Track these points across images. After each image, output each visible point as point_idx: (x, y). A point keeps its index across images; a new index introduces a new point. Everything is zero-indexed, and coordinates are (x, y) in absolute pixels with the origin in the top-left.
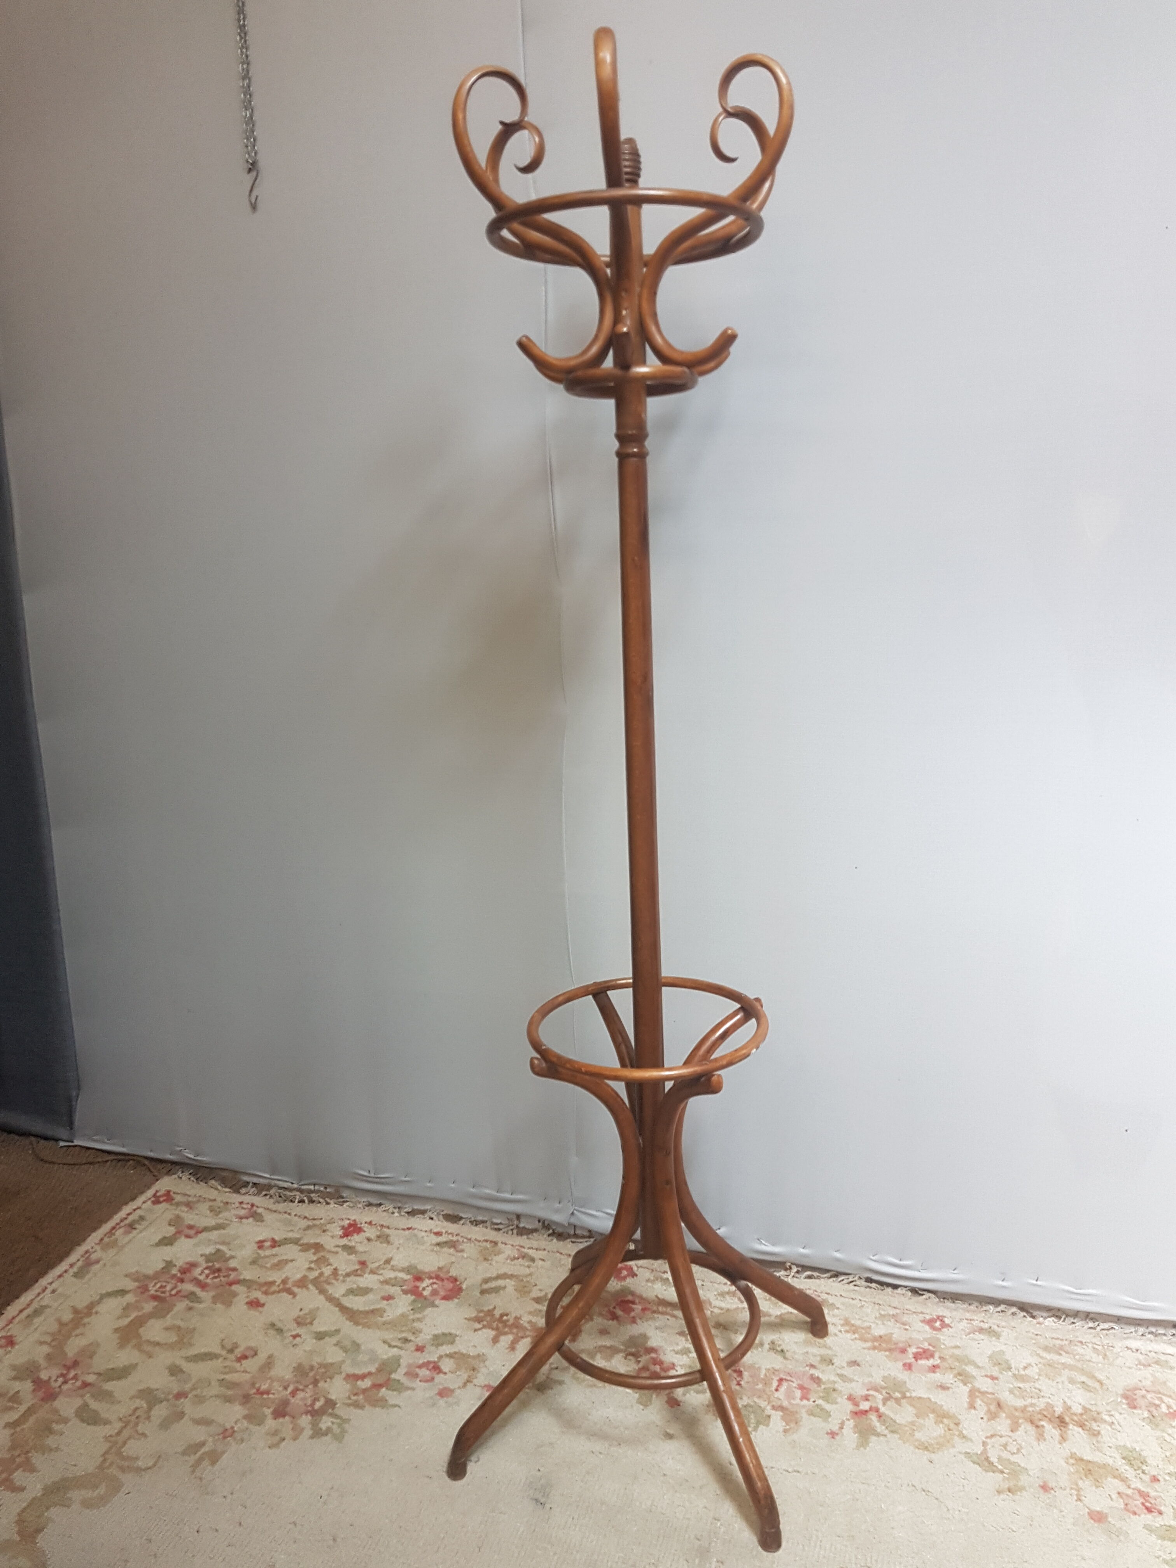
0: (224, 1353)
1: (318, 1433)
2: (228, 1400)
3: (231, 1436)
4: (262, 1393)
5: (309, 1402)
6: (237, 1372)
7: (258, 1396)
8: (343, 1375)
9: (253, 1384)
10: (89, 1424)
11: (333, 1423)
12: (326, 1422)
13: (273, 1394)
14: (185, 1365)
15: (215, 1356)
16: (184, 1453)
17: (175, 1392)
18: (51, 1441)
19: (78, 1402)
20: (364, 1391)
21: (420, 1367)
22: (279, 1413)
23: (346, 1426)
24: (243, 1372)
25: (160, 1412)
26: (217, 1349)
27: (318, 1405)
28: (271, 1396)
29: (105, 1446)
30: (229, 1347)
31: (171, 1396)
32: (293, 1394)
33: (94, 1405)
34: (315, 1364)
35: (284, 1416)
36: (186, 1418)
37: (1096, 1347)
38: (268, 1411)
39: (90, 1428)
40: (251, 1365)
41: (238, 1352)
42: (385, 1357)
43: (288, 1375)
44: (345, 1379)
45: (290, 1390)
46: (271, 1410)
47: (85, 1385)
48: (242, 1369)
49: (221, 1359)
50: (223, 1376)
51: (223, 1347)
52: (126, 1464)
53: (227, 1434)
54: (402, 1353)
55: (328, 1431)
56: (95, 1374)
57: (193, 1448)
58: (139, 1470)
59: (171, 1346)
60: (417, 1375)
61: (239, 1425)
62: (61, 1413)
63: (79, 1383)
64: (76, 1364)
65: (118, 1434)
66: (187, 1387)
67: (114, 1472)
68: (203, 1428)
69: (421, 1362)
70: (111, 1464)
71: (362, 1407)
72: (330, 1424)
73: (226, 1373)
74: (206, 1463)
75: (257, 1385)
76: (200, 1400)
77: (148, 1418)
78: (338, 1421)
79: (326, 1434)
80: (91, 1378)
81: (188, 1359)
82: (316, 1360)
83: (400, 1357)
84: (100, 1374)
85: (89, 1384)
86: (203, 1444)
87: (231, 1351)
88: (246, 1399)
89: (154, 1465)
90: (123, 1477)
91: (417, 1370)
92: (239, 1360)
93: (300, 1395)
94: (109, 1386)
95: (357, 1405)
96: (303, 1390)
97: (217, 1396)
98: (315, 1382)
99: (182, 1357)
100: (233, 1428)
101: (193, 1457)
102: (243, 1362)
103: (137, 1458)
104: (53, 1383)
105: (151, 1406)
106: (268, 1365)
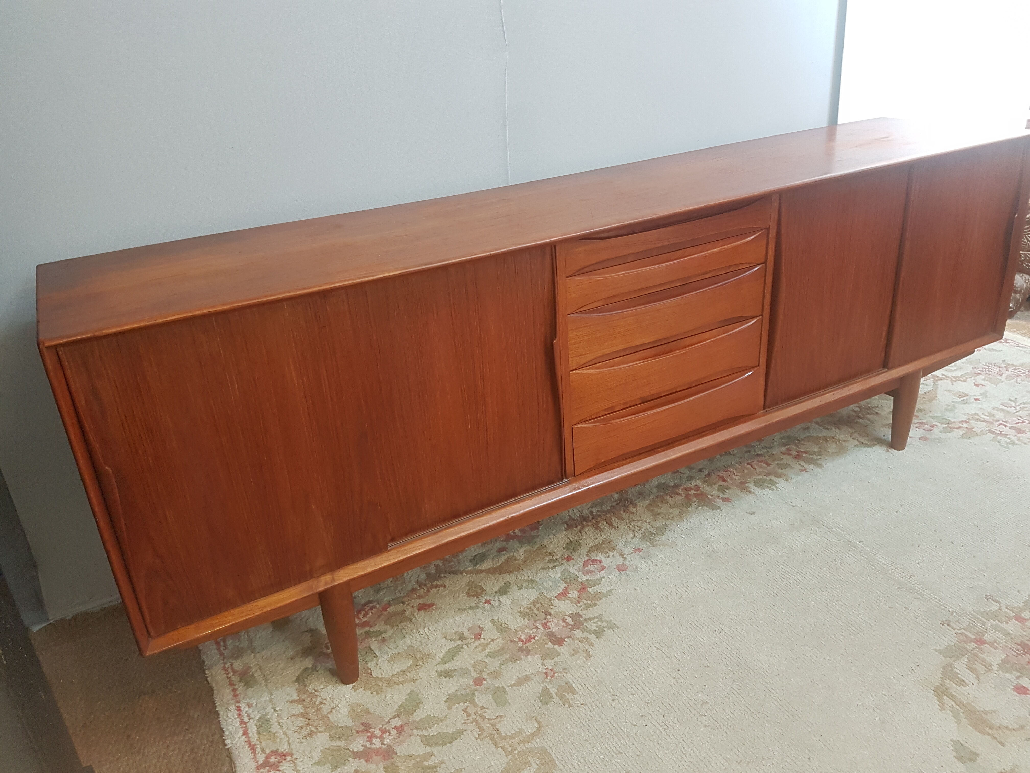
0: (459, 642)
1: (598, 633)
2: (514, 660)
3: (555, 673)
4: (528, 641)
5: (563, 624)
6: (489, 644)
7: (528, 644)
8: (555, 598)
9: (513, 641)
10: (450, 743)
11: (595, 623)
12: (591, 625)
13: (536, 636)
14: (448, 667)
15: (459, 648)
16: (545, 703)
17: (472, 683)
19: (415, 740)
20: (580, 597)
22: (558, 641)
23: (605, 618)
24: (493, 641)
25: (482, 699)
26: (453, 645)
27: (570, 622)
28: (536, 638)
29: (488, 742)
30: (456, 637)
31: (473, 687)
32: (546, 627)
33: (433, 731)
34: (528, 605)
35: (564, 641)
36: (507, 688)
38: (550, 646)
39: (455, 743)
40: (491, 634)
41: (469, 635)
42: (559, 576)
43: (525, 622)
44: (559, 600)
45: (540, 627)
46: (550, 644)
47: (400, 729)
48: (490, 640)
49: (465, 647)
50: (485, 653)
51: (453, 640)
52: (521, 738)
53: (549, 674)
54: (563, 567)
55: (601, 628)
56: (392, 718)
57: (545, 696)
58: (536, 733)
59: (417, 665)
60: (592, 571)
61: (548, 664)
62: (415, 754)
63: (394, 732)
65: (481, 729)
66: (473, 675)
67: (524, 747)
68: (529, 684)
69: (582, 564)
70: (512, 746)
71: (596, 604)
72: (595, 625)
74: (569, 696)
75: (517, 640)
76: (496, 675)
77: (482, 708)
78: (596, 620)
79: (602, 630)
80: (397, 722)
81: (443, 662)
82: (525, 604)
84: (398, 716)
85: (402, 725)
86: (546, 691)
87: (462, 638)
88: (524, 650)
89: (538, 722)
90: (534, 744)
91: (587, 569)
92: (477, 637)
93: (551, 625)
94: (419, 715)
95: (591, 606)
96: (548, 622)
97: (503, 664)
98: (547, 613)
99: (436, 665)
100: (546, 669)
101: (556, 699)
102: (482, 636)
103: (521, 730)
104: (374, 746)
105: (472, 701)
106: (501, 628)
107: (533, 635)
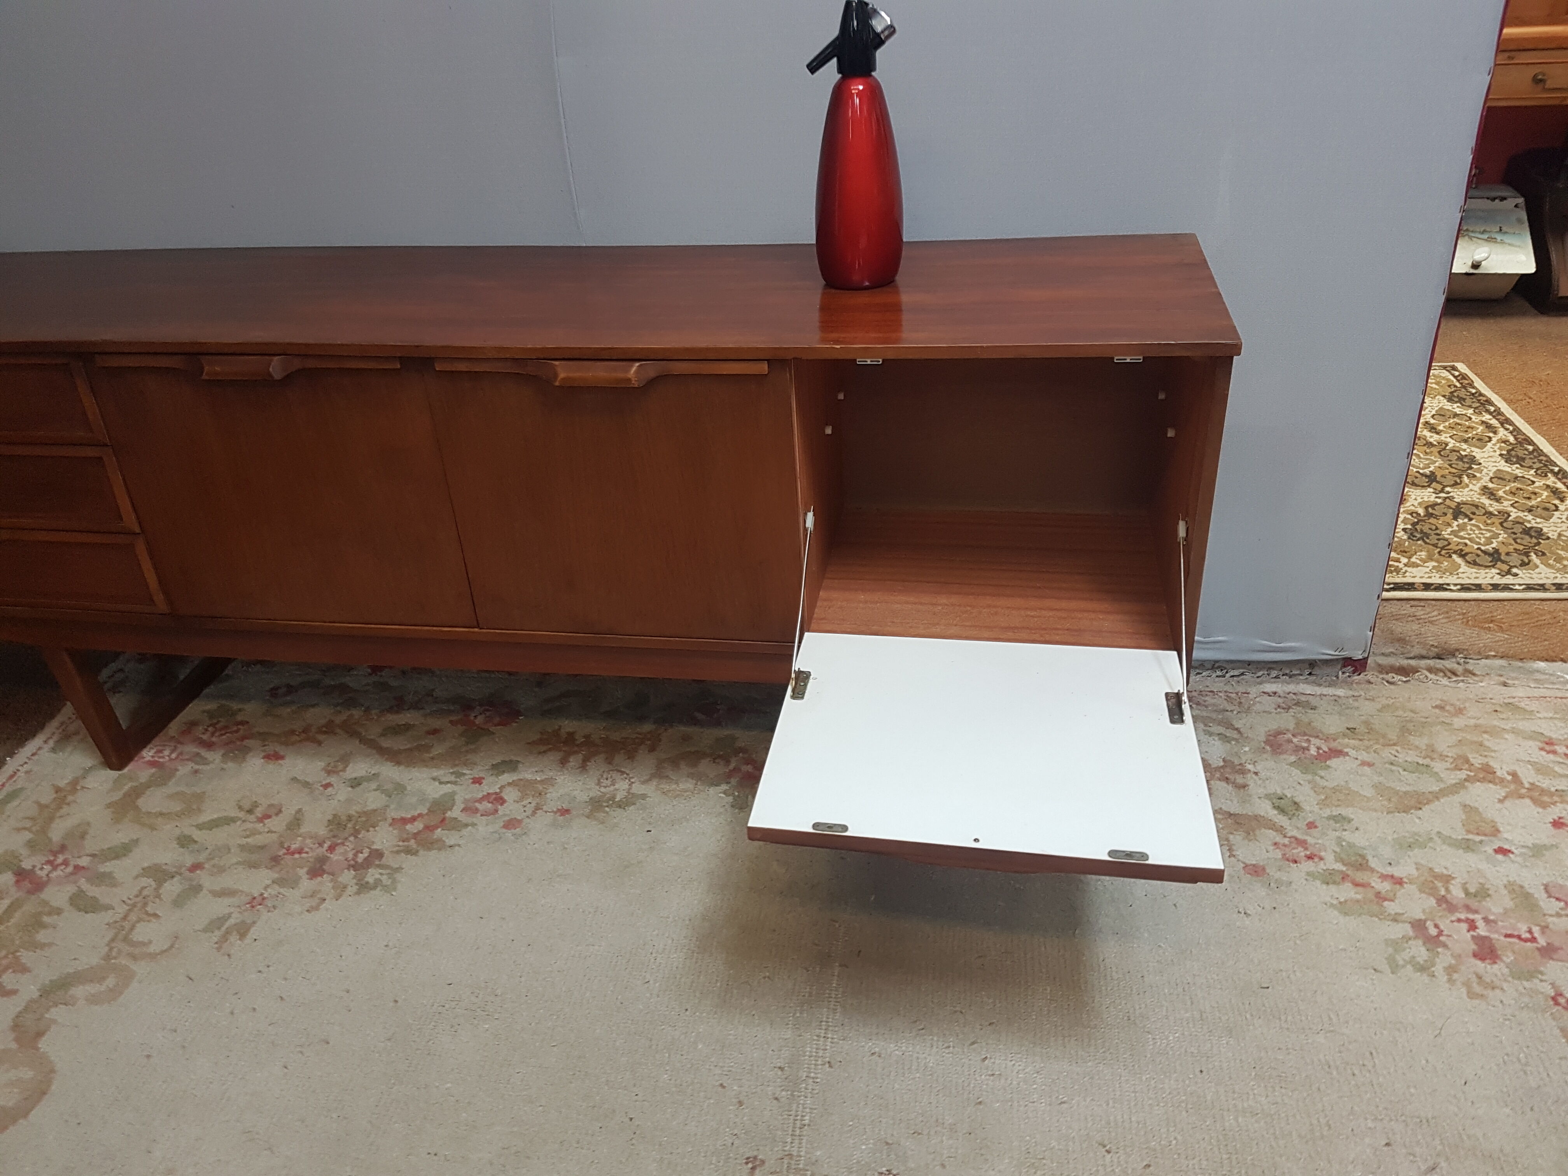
0: (241, 815)
1: (364, 887)
2: (254, 866)
3: (260, 905)
4: (293, 853)
5: (350, 856)
6: (260, 833)
7: (289, 857)
8: (390, 821)
9: (281, 845)
10: (86, 912)
11: (381, 874)
12: (372, 875)
13: (307, 853)
14: (196, 834)
15: (233, 820)
16: (205, 930)
17: (188, 864)
18: (42, 936)
19: (71, 889)
20: (415, 835)
21: (480, 801)
22: (316, 872)
23: (397, 876)
24: (268, 832)
25: (172, 888)
26: (233, 813)
27: (361, 857)
28: (304, 855)
29: (110, 935)
30: (247, 806)
31: (183, 870)
32: (331, 849)
33: (92, 891)
34: (354, 813)
35: (321, 875)
36: (205, 891)
37: (1230, 695)
38: (302, 872)
39: (89, 916)
40: (277, 824)
41: (259, 812)
42: (437, 796)
43: (322, 831)
44: (390, 825)
45: (326, 846)
46: (305, 869)
47: (77, 870)
48: (266, 830)
49: (239, 822)
50: (244, 841)
51: (240, 808)
52: (137, 951)
53: (255, 902)
54: (456, 788)
55: (378, 883)
56: (87, 855)
57: (218, 922)
58: (153, 956)
59: (179, 815)
60: (477, 810)
61: (269, 890)
62: (51, 903)
63: (70, 869)
64: (63, 848)
65: (125, 918)
66: (201, 858)
67: (123, 962)
68: (227, 901)
69: (480, 795)
70: (120, 952)
71: (415, 853)
72: (378, 876)
73: (247, 837)
74: (234, 938)
75: (287, 845)
76: (219, 870)
77: (158, 896)
78: (388, 871)
79: (374, 888)
80: (84, 862)
81: (200, 827)
82: (353, 810)
83: (454, 793)
84: (93, 856)
85: (83, 868)
86: (227, 917)
87: (250, 812)
88: (276, 860)
89: (171, 948)
90: (134, 967)
91: (477, 804)
92: (262, 819)
93: (340, 850)
94: (107, 867)
95: (409, 851)
96: (343, 844)
97: (238, 863)
98: (356, 833)
99: (193, 826)
100: (262, 894)
101: (218, 933)
102: (266, 821)
103: (150, 942)
104: (39, 872)
105: (160, 883)
106: (296, 822)
107: (306, 849)
